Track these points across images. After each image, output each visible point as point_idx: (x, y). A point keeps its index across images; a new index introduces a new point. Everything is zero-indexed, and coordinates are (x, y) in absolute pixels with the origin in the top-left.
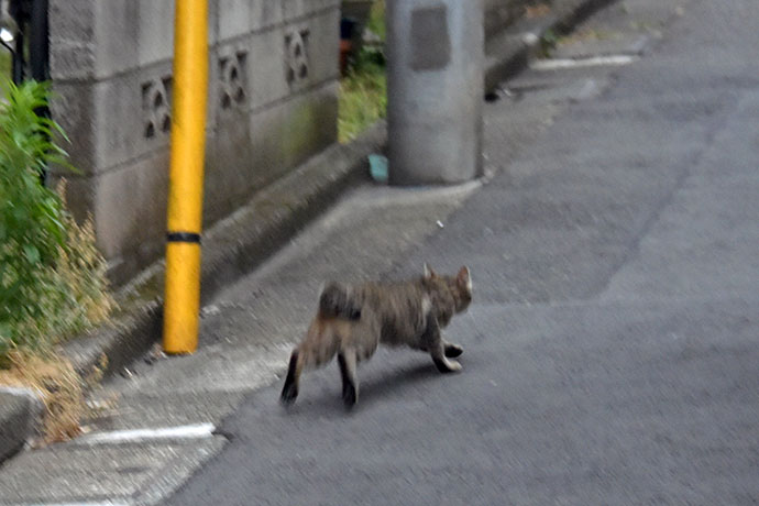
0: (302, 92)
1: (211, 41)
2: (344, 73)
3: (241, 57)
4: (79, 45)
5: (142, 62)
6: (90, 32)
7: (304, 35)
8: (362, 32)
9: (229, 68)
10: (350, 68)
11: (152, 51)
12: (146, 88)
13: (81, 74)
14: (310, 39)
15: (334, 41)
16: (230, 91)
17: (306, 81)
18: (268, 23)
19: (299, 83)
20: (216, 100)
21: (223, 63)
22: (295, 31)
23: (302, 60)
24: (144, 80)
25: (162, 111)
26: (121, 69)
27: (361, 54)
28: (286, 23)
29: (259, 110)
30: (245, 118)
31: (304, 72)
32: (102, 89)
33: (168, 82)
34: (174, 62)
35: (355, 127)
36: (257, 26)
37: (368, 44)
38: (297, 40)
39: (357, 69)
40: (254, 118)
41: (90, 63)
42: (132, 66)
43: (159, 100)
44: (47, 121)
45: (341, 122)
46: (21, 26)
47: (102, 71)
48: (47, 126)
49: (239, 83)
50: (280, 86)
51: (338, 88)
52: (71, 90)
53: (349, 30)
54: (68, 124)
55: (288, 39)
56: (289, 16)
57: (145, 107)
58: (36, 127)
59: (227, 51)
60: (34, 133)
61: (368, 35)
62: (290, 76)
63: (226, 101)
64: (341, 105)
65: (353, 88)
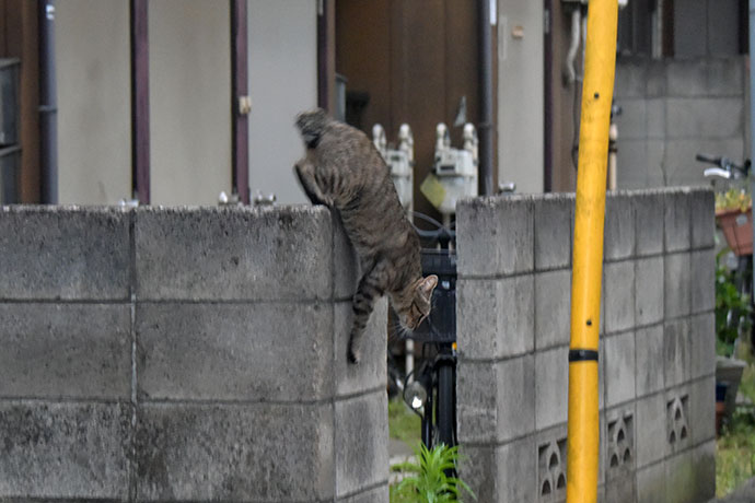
0: (684, 451)
1: (601, 406)
2: (719, 433)
3: (628, 420)
4: (484, 411)
5: (539, 427)
6: (493, 399)
7: (684, 400)
8: (735, 395)
9: (617, 431)
10: (724, 428)
11: (548, 416)
12: (542, 449)
13: (486, 437)
14: (689, 403)
15: (711, 405)
16: (617, 451)
17: (686, 441)
18: (651, 391)
19: (680, 444)
20: (606, 459)
21: (611, 425)
22: (676, 396)
23: (682, 422)
24: (541, 443)
25: (557, 470)
26: (521, 432)
27: (734, 415)
28: (668, 390)
29: (644, 468)
30: (632, 475)
31: (684, 433)
32: (504, 450)
33: (563, 443)
34: (568, 425)
35: (731, 482)
36: (641, 393)
37: (740, 405)
38: (677, 404)
39: (731, 428)
40: (639, 476)
41: (493, 428)
42: (530, 429)
43: (554, 460)
44: (453, 480)
45: (718, 478)
46: (430, 394)
47: (503, 436)
48: (454, 485)
49: (625, 443)
50: (662, 447)
51: (714, 447)
52: (476, 452)
53: (722, 393)
54: (473, 482)
55: (670, 404)
56: (669, 384)
57: (542, 466)
58: (445, 486)
59: (615, 415)
60: (443, 492)
61: (739, 398)
62: (672, 437)
63: (614, 460)
64: (717, 461)
65: (727, 446)
